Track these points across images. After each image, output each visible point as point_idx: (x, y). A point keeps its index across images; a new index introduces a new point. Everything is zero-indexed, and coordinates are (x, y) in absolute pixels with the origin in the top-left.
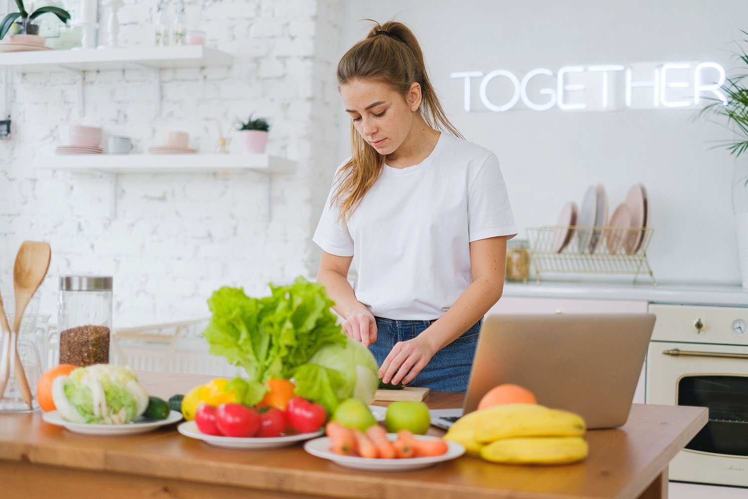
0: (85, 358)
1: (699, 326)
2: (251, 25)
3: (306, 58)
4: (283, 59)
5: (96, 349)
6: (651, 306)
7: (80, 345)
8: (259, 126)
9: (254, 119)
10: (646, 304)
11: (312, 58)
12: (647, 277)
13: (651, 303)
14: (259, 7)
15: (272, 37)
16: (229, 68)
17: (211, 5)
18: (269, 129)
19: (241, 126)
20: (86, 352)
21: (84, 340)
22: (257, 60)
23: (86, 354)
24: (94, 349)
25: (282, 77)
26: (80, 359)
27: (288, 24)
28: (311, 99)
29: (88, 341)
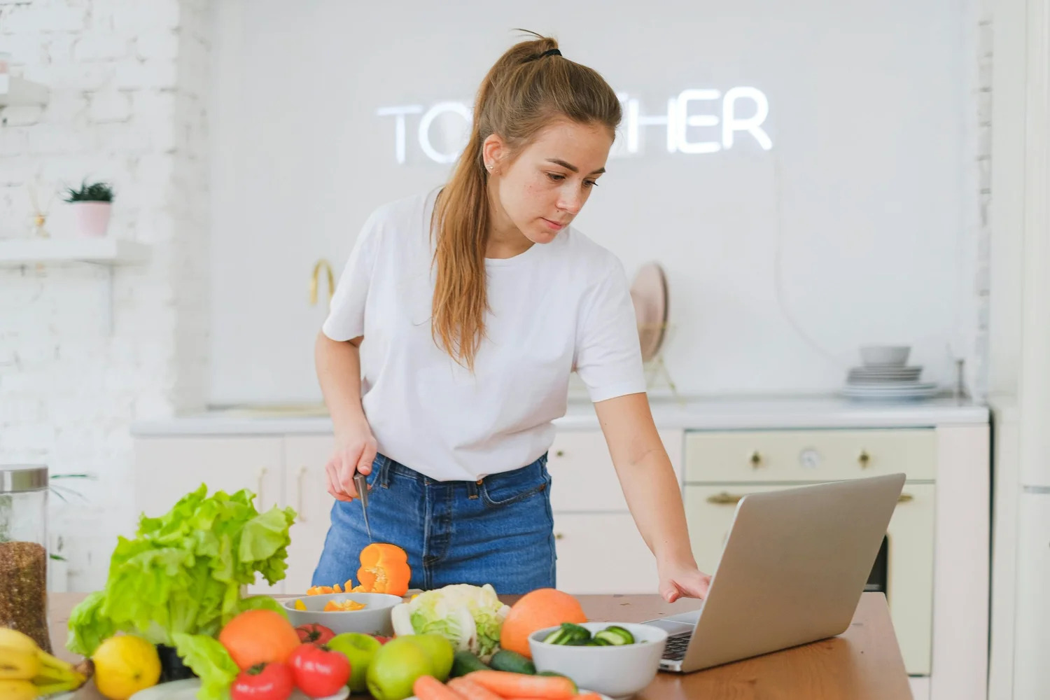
0: (14, 596)
1: (756, 459)
2: (76, 42)
3: (163, 90)
4: (128, 92)
5: (31, 580)
6: (690, 436)
7: (6, 577)
8: (98, 194)
9: (90, 184)
10: (679, 434)
11: (174, 90)
12: (667, 392)
13: (688, 431)
14: (89, 14)
15: (111, 60)
16: (44, 106)
17: (11, 12)
18: (113, 199)
19: (69, 196)
20: (16, 586)
21: (13, 568)
22: (86, 95)
23: (16, 590)
24: (28, 581)
25: (128, 120)
26: (8, 598)
27: (135, 40)
28: (172, 152)
29: (18, 570)
